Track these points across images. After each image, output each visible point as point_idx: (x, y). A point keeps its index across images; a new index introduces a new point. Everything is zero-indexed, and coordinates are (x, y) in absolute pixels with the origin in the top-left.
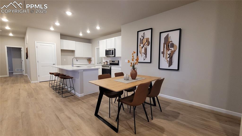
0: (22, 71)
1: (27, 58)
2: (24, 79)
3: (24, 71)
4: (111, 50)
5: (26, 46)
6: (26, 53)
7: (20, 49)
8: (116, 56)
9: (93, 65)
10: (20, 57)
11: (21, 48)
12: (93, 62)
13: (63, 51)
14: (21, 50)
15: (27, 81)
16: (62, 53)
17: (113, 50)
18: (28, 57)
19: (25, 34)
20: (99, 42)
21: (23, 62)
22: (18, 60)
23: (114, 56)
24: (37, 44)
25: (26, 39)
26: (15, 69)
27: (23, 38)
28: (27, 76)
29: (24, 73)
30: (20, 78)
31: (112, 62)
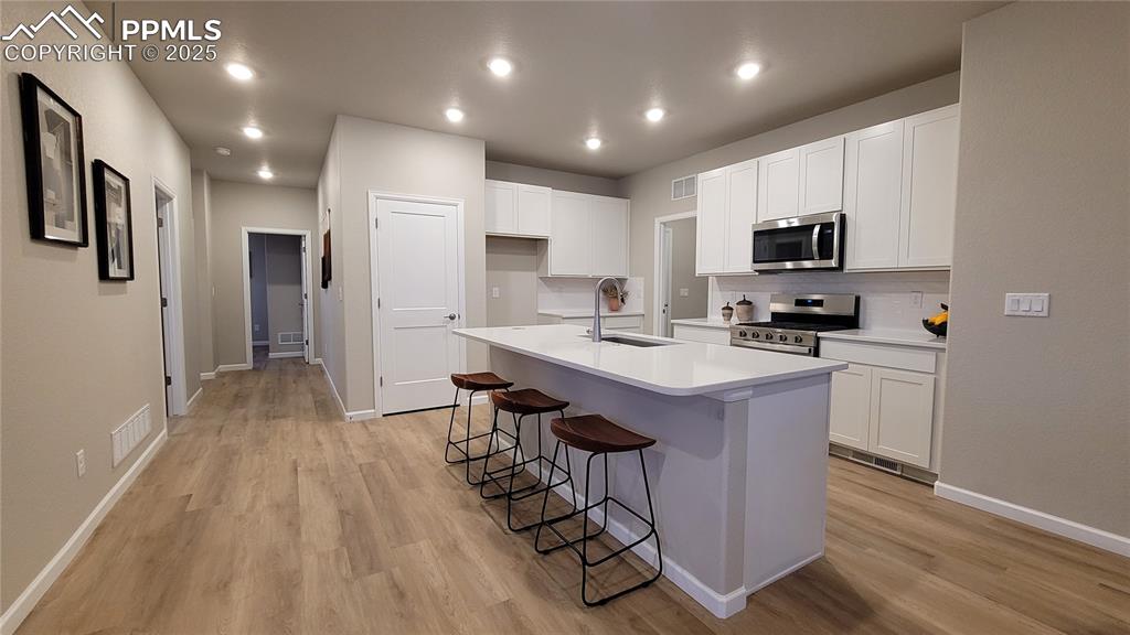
0: (301, 343)
1: (325, 285)
2: (313, 391)
3: (311, 342)
4: (813, 226)
5: (321, 227)
6: (323, 259)
7: (295, 241)
8: (849, 265)
9: (636, 321)
10: (297, 277)
11: (300, 237)
12: (634, 304)
13: (494, 242)
14: (300, 243)
15: (327, 410)
16: (490, 255)
17: (831, 225)
18: (330, 278)
19: (319, 163)
20: (692, 183)
21: (309, 304)
22: (289, 290)
23: (833, 263)
24: (378, 208)
25: (325, 193)
26: (277, 335)
27: (311, 191)
28: (320, 371)
29: (309, 354)
30: (295, 382)
31: (799, 303)
